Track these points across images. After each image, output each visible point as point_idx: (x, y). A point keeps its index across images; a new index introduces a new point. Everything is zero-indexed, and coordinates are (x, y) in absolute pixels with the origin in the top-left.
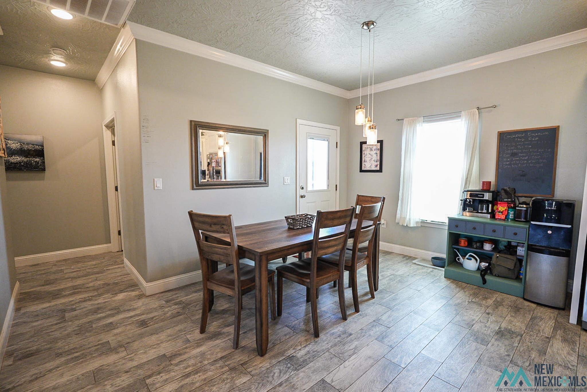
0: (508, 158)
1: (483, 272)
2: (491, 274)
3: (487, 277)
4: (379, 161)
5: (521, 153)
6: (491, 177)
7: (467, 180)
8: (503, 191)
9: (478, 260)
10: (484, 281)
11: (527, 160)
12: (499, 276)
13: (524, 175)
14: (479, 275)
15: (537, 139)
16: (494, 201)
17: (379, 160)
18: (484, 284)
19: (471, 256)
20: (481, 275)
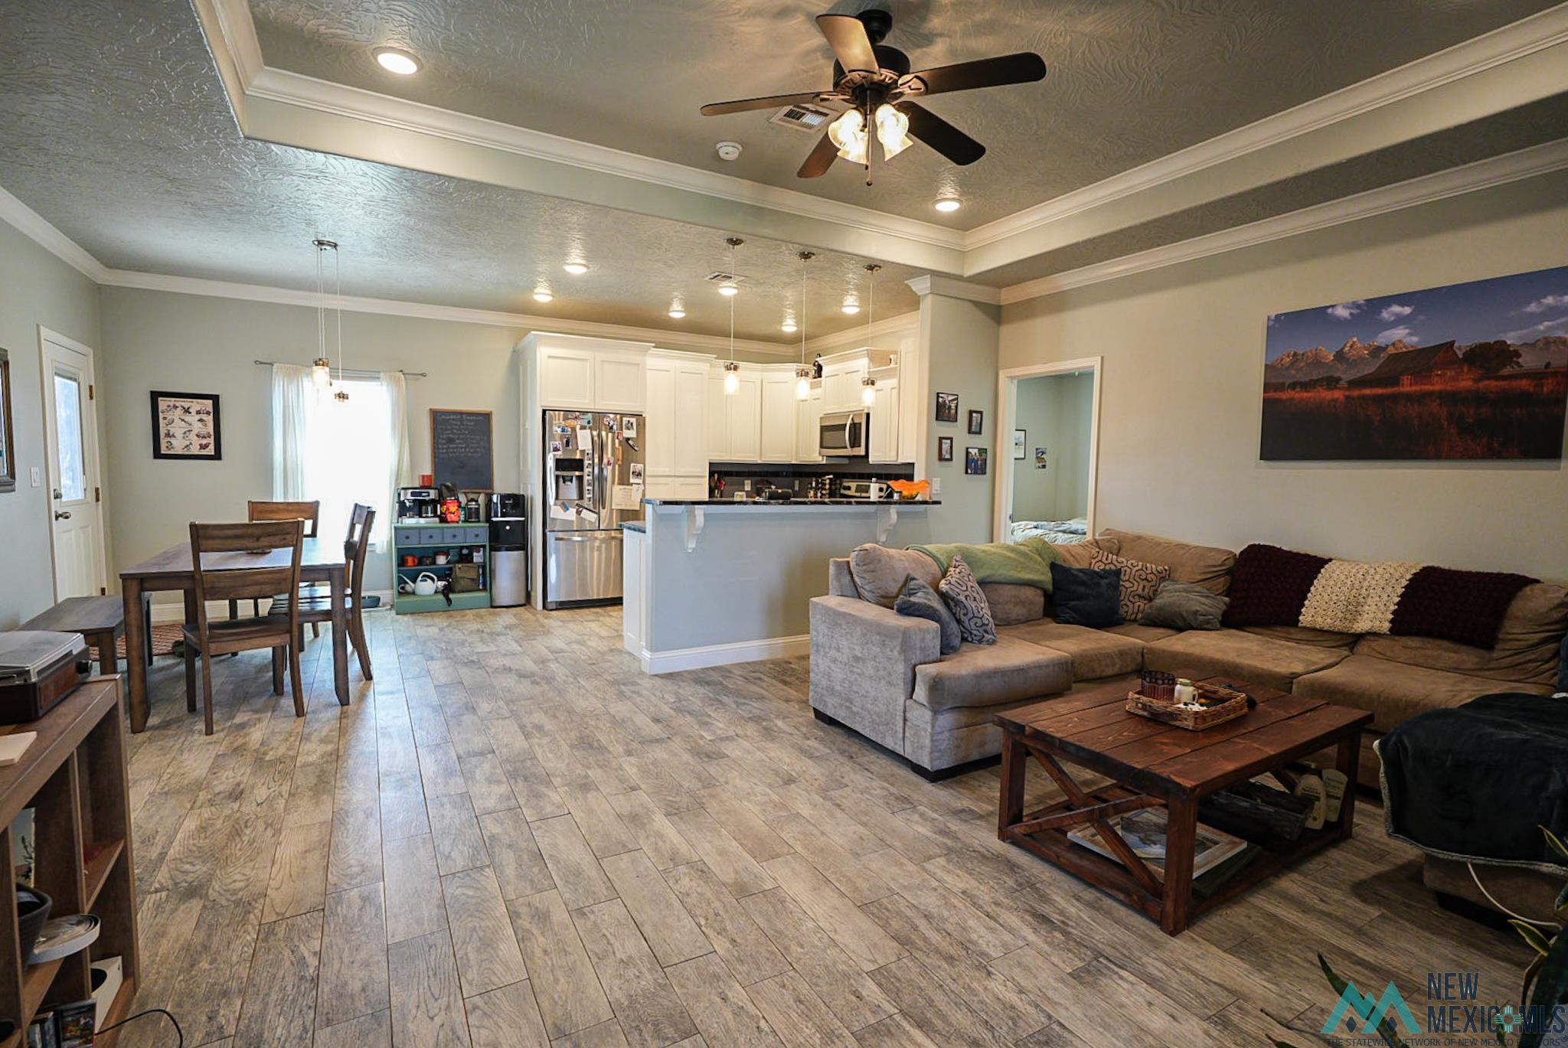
0: (445, 444)
1: (447, 591)
2: (454, 592)
3: (451, 596)
4: (213, 437)
5: (458, 439)
6: (427, 470)
7: (398, 476)
8: (443, 487)
9: (436, 578)
10: (449, 601)
11: (465, 448)
12: (463, 592)
13: (462, 467)
14: (441, 597)
15: (472, 423)
16: (441, 500)
17: (212, 433)
18: (449, 605)
19: (424, 576)
20: (444, 595)
